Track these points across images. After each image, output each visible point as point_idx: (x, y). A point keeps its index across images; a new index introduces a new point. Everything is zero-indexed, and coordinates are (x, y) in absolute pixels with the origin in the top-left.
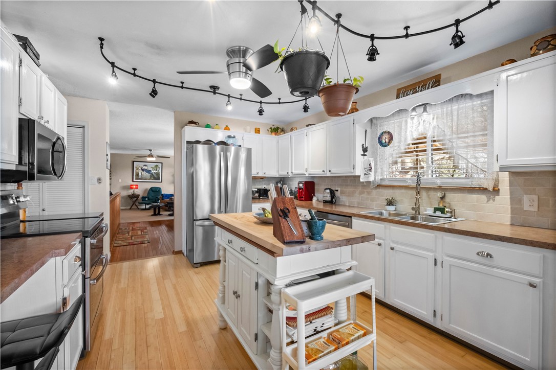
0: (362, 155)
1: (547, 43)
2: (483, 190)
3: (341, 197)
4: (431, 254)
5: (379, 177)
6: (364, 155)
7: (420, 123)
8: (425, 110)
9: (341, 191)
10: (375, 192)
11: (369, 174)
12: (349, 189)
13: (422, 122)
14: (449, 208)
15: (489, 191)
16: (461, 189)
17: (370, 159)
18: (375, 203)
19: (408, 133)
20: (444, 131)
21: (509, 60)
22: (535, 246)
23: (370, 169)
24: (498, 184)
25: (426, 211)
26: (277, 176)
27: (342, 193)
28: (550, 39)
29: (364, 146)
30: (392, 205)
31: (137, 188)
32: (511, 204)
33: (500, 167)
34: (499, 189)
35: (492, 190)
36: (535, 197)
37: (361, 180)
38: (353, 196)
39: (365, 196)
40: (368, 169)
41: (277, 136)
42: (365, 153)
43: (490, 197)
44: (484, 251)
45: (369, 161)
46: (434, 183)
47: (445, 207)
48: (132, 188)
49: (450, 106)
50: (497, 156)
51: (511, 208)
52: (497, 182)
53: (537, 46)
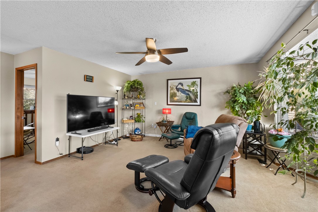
31: (170, 113)
48: (164, 113)
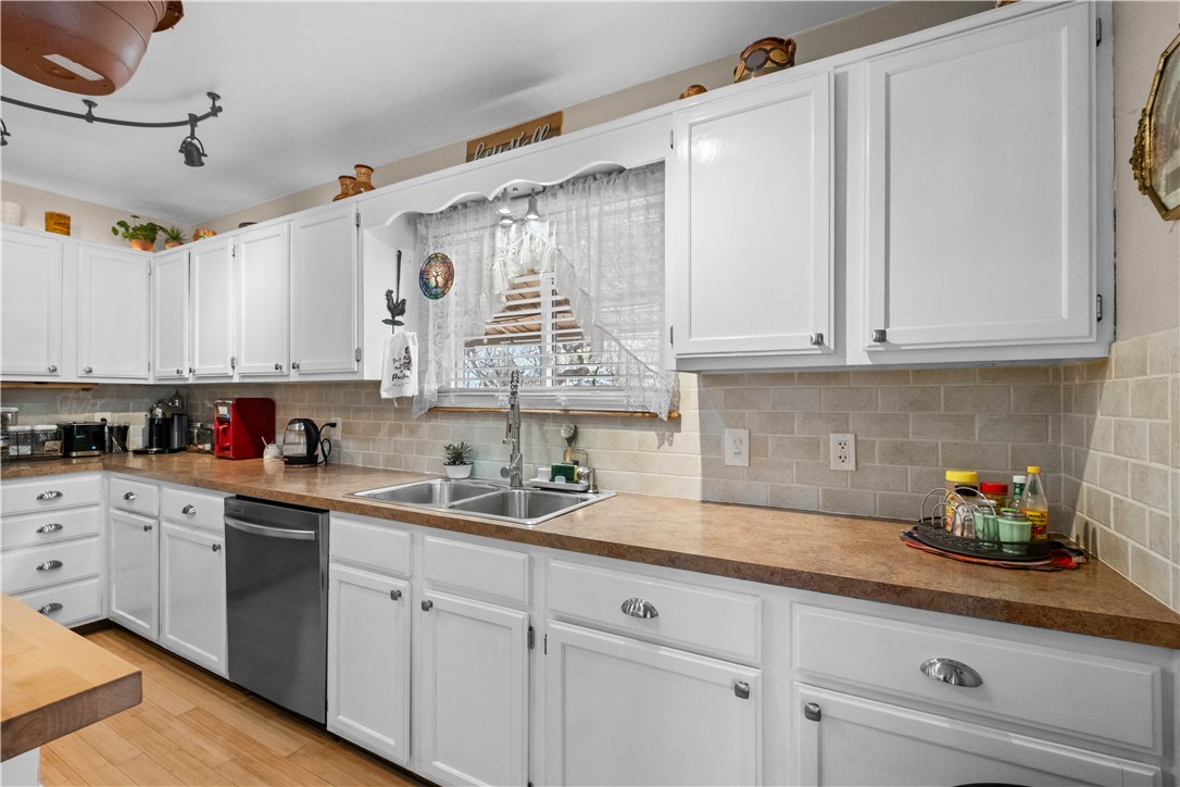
0: (386, 321)
1: (761, 56)
2: (649, 418)
3: (343, 444)
4: (521, 615)
5: (432, 387)
6: (394, 323)
7: (522, 242)
8: (532, 208)
9: (343, 424)
10: (426, 426)
11: (404, 376)
12: (364, 421)
13: (526, 239)
14: (586, 465)
15: (662, 420)
16: (608, 416)
17: (407, 333)
18: (427, 457)
19: (497, 266)
20: (572, 266)
21: (694, 87)
22: (744, 578)
23: (408, 364)
24: (678, 403)
25: (535, 476)
26: (151, 382)
27: (347, 431)
28: (768, 48)
29: (394, 296)
30: (463, 463)
32: (703, 452)
33: (678, 359)
34: (680, 416)
35: (665, 419)
36: (744, 434)
37: (384, 395)
38: (374, 440)
39: (402, 438)
40: (402, 362)
41: (149, 254)
42: (397, 318)
43: (664, 435)
44: (640, 598)
45: (405, 339)
46: (553, 401)
47: (576, 463)
49: (584, 202)
50: (672, 329)
51: (703, 460)
52: (676, 396)
53: (745, 60)
